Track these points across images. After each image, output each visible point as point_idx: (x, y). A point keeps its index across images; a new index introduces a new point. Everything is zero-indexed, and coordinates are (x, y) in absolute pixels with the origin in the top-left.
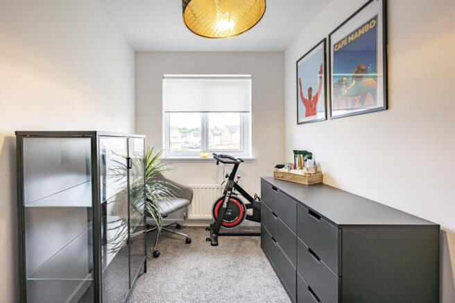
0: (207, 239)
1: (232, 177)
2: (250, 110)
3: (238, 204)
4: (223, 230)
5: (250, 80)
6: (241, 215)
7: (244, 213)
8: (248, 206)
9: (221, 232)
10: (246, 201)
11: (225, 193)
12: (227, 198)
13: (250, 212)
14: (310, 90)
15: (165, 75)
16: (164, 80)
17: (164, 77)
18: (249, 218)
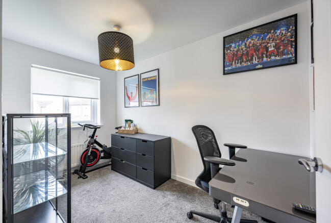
0: (78, 178)
1: (92, 137)
2: (99, 98)
3: (96, 151)
4: (88, 169)
5: (99, 82)
6: (98, 157)
7: (100, 156)
8: (102, 151)
9: (86, 171)
10: (100, 149)
11: (88, 146)
12: (91, 149)
13: (102, 155)
14: (132, 93)
15: (33, 65)
16: (32, 69)
17: (32, 66)
18: (102, 158)
